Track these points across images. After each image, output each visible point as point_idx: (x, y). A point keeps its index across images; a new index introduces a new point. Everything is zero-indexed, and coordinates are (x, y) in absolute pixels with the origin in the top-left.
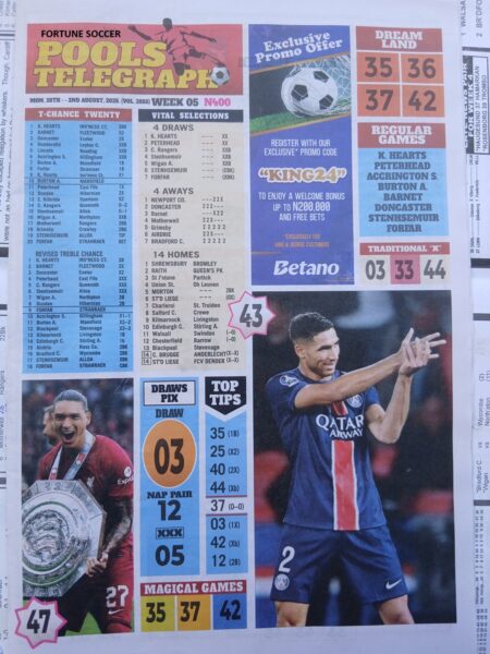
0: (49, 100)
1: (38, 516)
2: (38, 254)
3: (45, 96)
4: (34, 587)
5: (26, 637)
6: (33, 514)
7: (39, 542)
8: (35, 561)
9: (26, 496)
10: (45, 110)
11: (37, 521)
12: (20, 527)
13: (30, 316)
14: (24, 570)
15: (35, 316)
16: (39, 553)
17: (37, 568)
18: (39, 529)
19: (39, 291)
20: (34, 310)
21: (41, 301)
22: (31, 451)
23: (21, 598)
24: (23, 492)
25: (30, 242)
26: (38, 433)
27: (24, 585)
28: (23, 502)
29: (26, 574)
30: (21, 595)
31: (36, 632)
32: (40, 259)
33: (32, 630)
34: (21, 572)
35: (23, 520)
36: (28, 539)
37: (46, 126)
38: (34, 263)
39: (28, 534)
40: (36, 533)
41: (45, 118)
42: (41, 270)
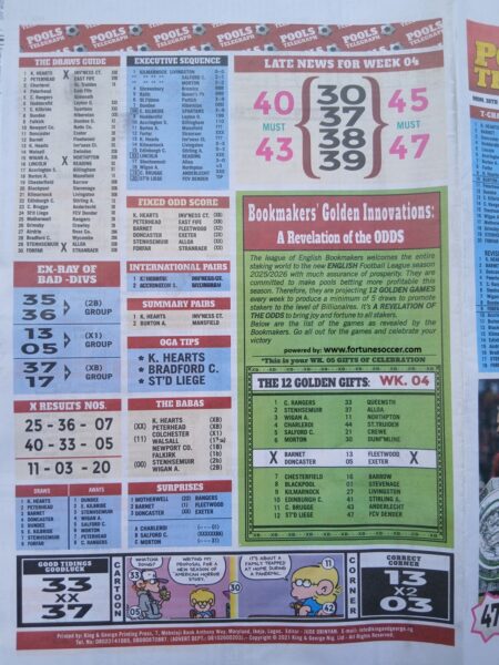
0: (489, 101)
1: (492, 513)
2: (487, 253)
3: (485, 96)
4: (487, 582)
5: (480, 633)
6: (488, 511)
7: (493, 538)
8: (489, 556)
9: (483, 494)
10: (486, 110)
11: (491, 517)
12: (477, 525)
13: (482, 314)
14: (480, 567)
15: (486, 314)
16: (493, 549)
17: (491, 563)
18: (493, 526)
19: (489, 290)
20: (485, 309)
21: (490, 300)
22: (486, 449)
23: (477, 595)
24: (480, 490)
25: (480, 240)
26: (493, 431)
27: (480, 581)
28: (481, 500)
29: (482, 571)
30: (477, 592)
31: (488, 626)
32: (489, 258)
33: (485, 625)
34: (478, 570)
35: (481, 517)
36: (484, 536)
37: (487, 126)
38: (484, 262)
39: (484, 531)
40: (491, 529)
41: (486, 118)
42: (490, 269)
